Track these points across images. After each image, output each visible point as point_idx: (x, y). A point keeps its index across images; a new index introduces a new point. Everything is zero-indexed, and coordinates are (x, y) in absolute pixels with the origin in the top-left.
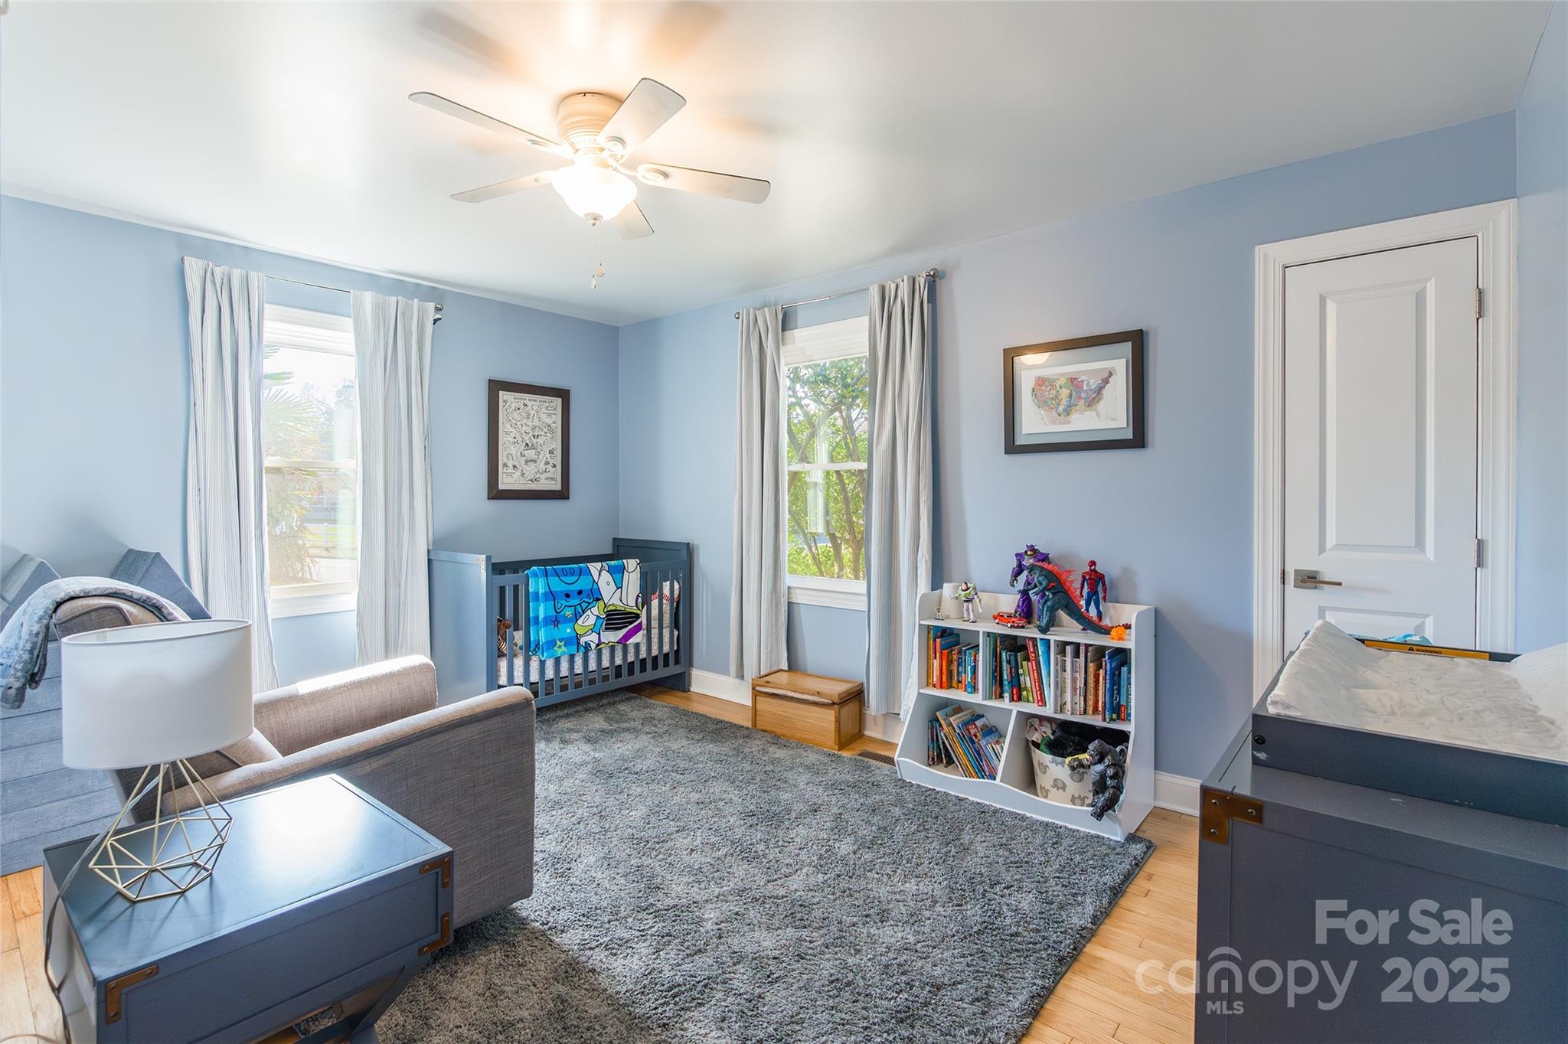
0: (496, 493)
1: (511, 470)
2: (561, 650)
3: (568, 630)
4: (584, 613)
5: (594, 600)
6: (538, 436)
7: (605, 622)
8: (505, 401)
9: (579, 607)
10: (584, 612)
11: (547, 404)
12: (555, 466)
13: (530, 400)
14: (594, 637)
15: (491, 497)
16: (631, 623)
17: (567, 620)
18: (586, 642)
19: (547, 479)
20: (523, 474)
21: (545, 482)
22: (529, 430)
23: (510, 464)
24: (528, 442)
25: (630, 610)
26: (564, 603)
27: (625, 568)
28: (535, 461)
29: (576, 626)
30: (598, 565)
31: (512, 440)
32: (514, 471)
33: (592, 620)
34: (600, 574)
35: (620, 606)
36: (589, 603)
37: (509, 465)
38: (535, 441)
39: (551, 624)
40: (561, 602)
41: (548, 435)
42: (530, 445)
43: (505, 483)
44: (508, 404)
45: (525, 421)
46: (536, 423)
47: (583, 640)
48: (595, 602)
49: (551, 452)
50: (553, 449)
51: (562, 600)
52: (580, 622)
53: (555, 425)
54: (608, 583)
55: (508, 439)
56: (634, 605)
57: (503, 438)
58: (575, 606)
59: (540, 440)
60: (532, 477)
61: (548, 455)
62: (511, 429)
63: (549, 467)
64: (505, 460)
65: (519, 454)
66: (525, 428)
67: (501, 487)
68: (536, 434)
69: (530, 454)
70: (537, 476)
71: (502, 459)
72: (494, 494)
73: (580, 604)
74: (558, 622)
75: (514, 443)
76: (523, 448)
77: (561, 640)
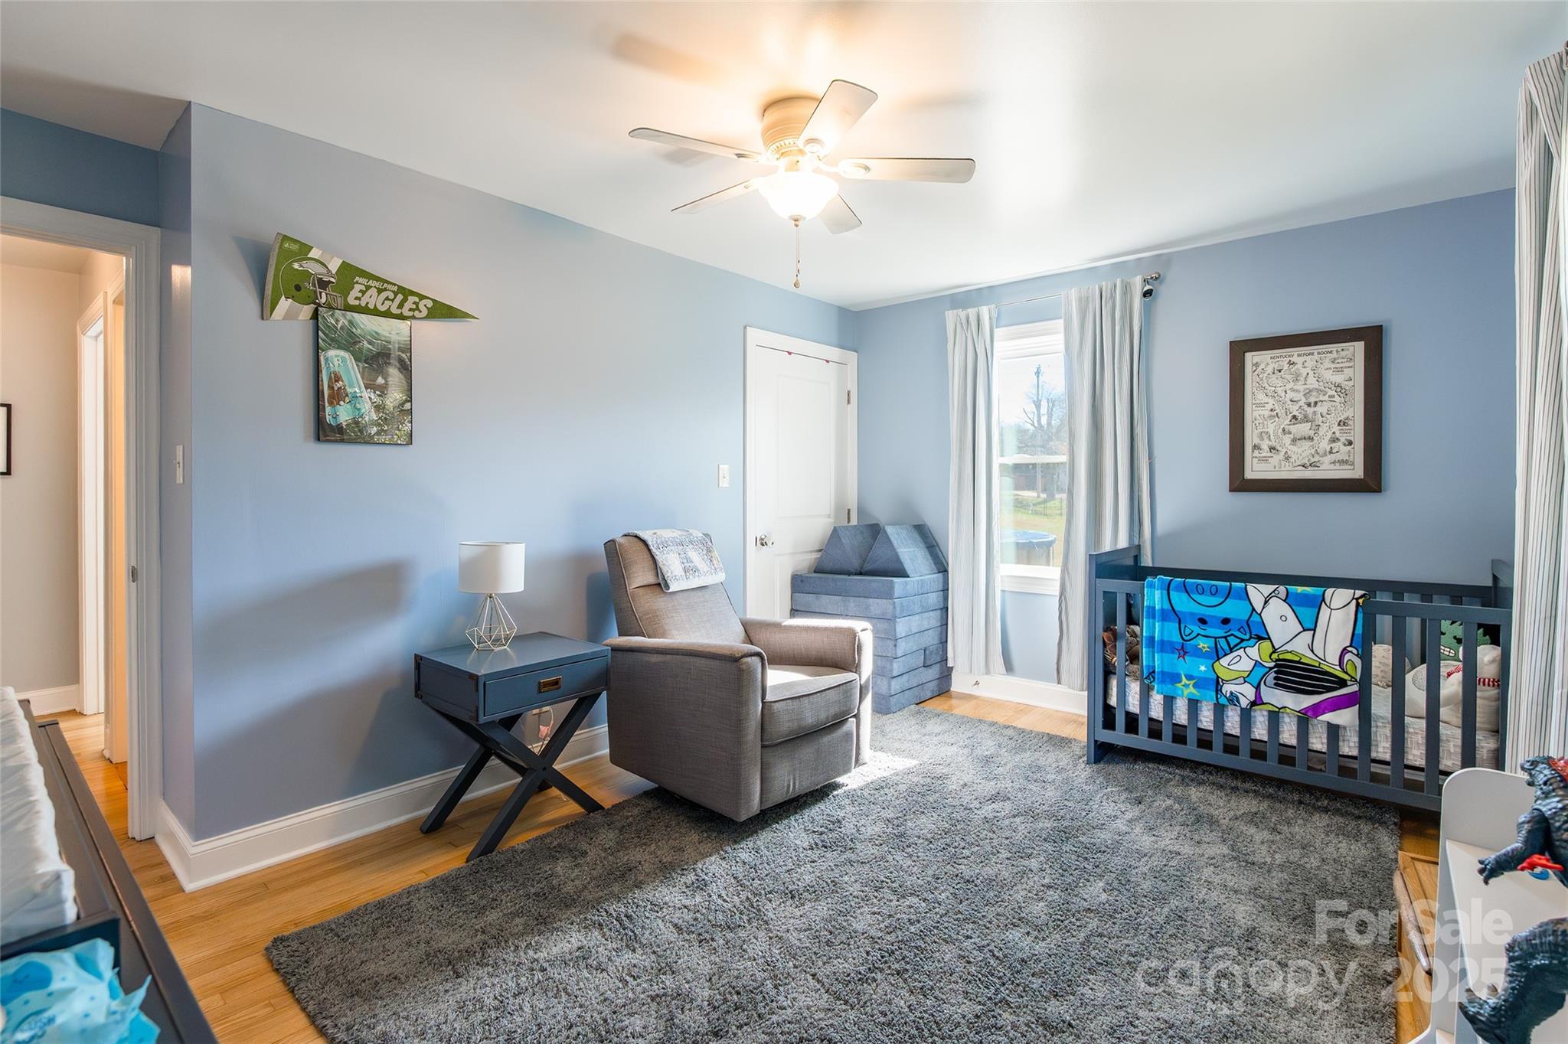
0: (1240, 483)
1: (1265, 453)
2: (1189, 691)
3: (1203, 668)
4: (1231, 652)
5: (1251, 637)
6: (1316, 403)
7: (1274, 675)
8: (1257, 365)
9: (1223, 642)
10: (1231, 650)
11: (1335, 355)
12: (1350, 443)
13: (1299, 355)
14: (1247, 692)
15: (1234, 489)
16: (1329, 690)
17: (1198, 653)
18: (1231, 693)
19: (1334, 463)
20: (1287, 458)
21: (1332, 467)
22: (1300, 396)
23: (1265, 446)
24: (1297, 414)
25: (1329, 670)
26: (1196, 630)
27: (1323, 600)
28: (1311, 439)
29: (1216, 665)
30: (1267, 589)
31: (1267, 413)
32: (1269, 454)
33: (1246, 665)
34: (1266, 602)
35: (1309, 658)
36: (1242, 640)
37: (1262, 447)
38: (1310, 411)
39: (1173, 653)
40: (1192, 627)
41: (1337, 398)
42: (1300, 417)
43: (1254, 470)
44: (1262, 366)
45: (1291, 385)
46: (1312, 383)
47: (1227, 689)
48: (1253, 641)
49: (1342, 423)
50: (1347, 418)
51: (1194, 625)
52: (1224, 661)
53: (1351, 383)
54: (1284, 618)
55: (1262, 413)
56: (1338, 664)
57: (1251, 412)
58: (1216, 638)
59: (1321, 409)
60: (1306, 461)
61: (1336, 429)
62: (1266, 400)
63: (1336, 446)
64: (1256, 441)
65: (1281, 430)
66: (1290, 395)
67: (1249, 475)
68: (1312, 400)
69: (1304, 429)
70: (1313, 460)
71: (1251, 437)
72: (1237, 484)
73: (1225, 637)
74: (1185, 653)
75: (1271, 417)
76: (1287, 422)
77: (1189, 677)
